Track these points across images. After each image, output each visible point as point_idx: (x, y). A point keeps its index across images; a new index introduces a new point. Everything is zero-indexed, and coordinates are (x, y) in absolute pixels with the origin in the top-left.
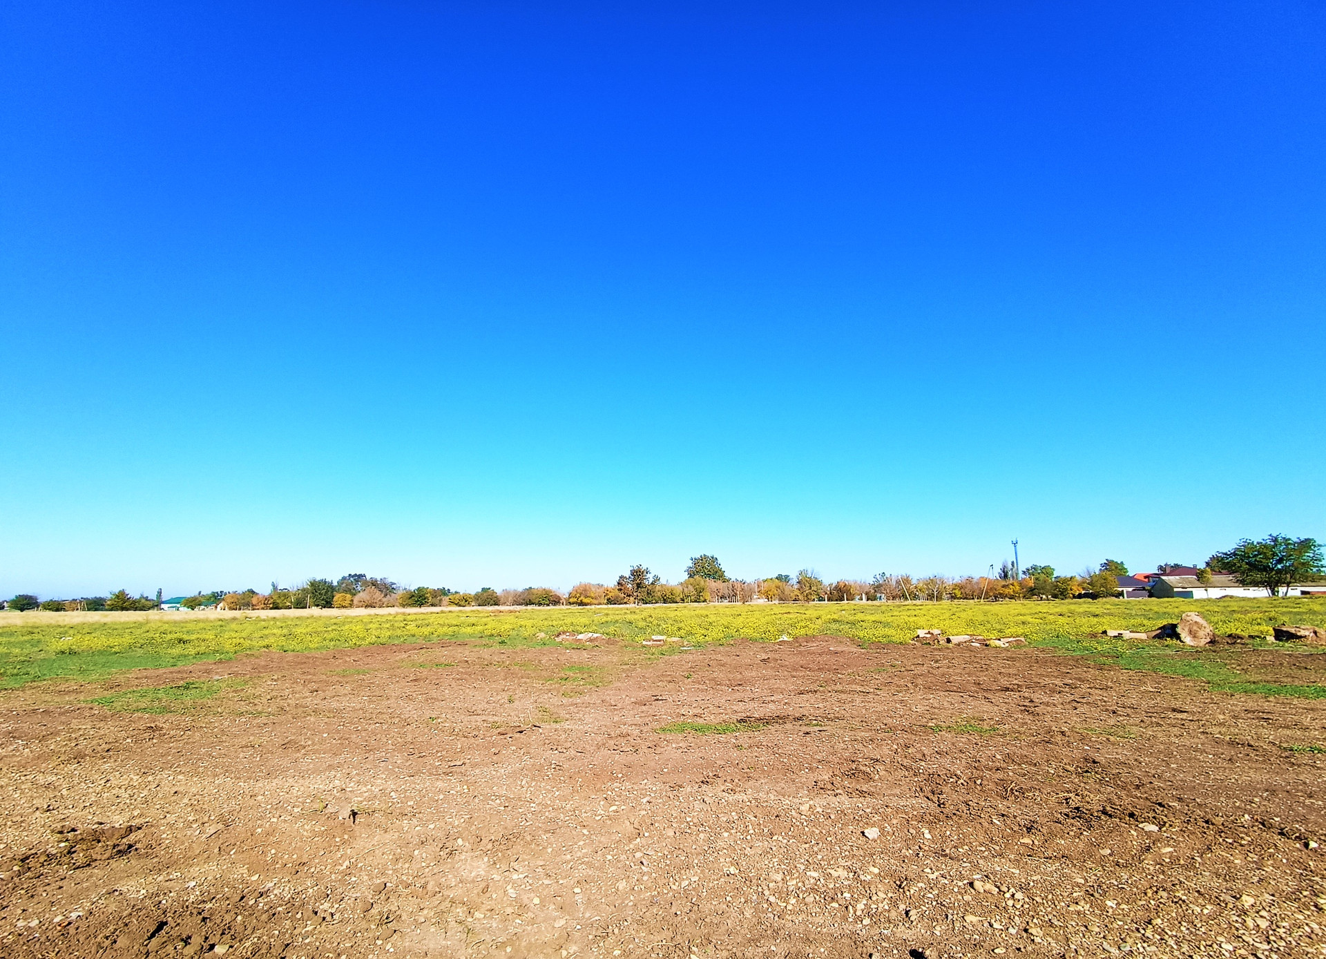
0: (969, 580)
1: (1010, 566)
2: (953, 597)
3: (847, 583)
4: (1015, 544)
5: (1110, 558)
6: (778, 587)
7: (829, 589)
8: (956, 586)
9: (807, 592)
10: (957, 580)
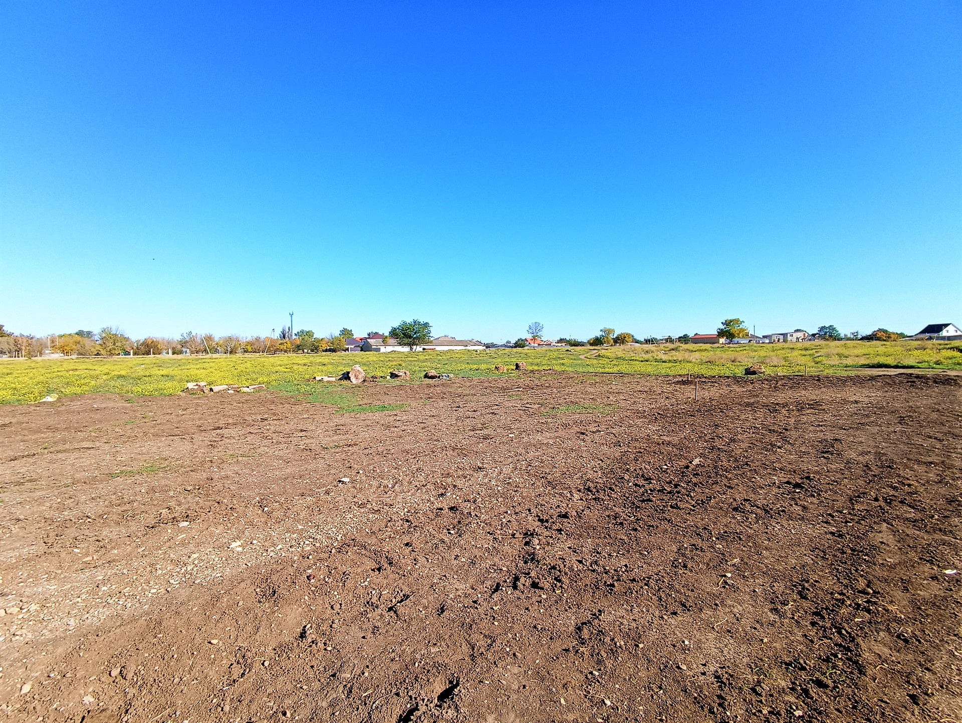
0: (258, 339)
1: (288, 330)
2: (246, 351)
3: (155, 340)
4: (291, 315)
5: (345, 328)
6: (78, 343)
7: (136, 344)
8: (248, 343)
9: (110, 347)
10: (249, 339)
